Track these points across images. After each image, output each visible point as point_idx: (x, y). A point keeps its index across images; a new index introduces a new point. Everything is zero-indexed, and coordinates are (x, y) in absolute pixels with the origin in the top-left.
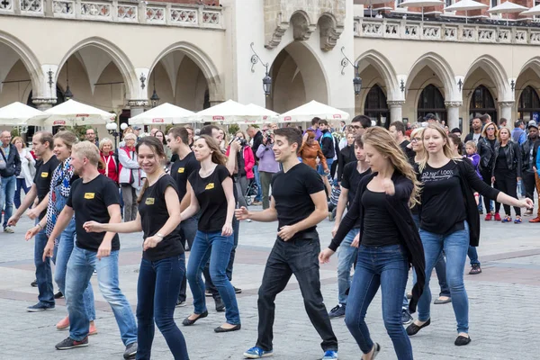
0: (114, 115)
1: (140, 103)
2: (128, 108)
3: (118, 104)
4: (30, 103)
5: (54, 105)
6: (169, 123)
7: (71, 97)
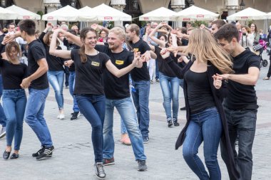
0: (218, 15)
1: (233, 8)
2: (226, 10)
3: (220, 8)
4: (170, 7)
5: (183, 9)
6: (251, 19)
7: (193, 4)
